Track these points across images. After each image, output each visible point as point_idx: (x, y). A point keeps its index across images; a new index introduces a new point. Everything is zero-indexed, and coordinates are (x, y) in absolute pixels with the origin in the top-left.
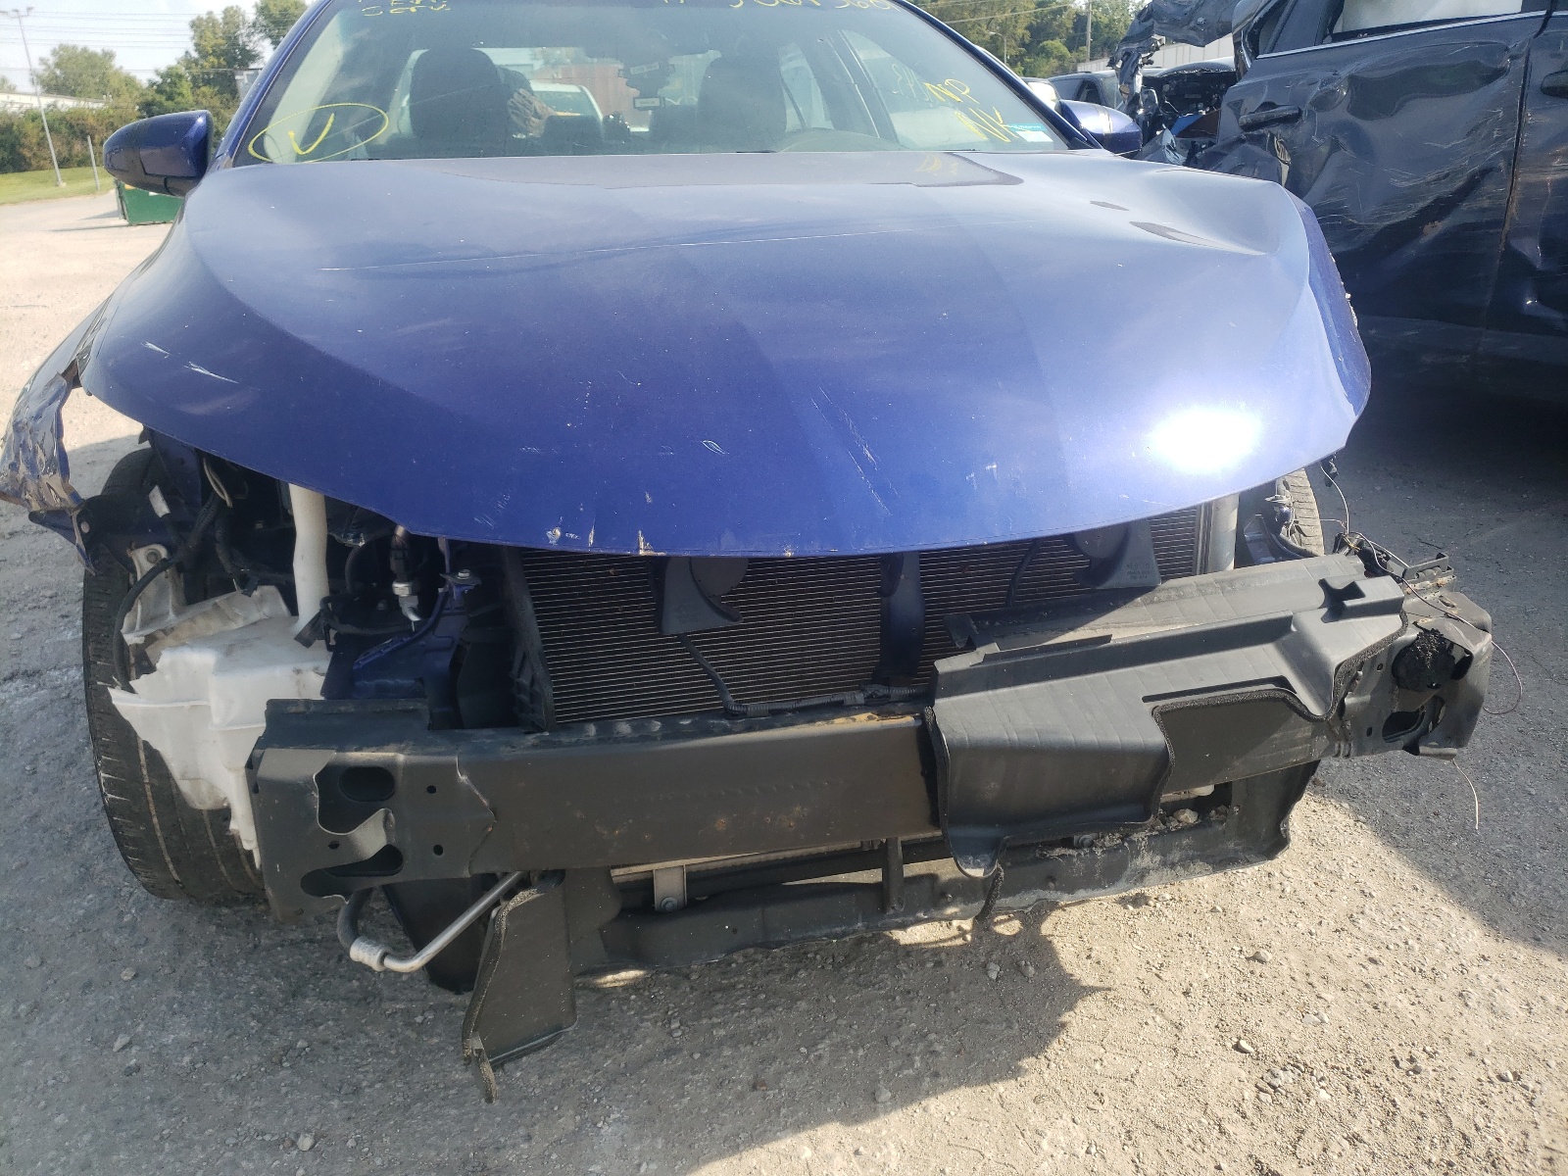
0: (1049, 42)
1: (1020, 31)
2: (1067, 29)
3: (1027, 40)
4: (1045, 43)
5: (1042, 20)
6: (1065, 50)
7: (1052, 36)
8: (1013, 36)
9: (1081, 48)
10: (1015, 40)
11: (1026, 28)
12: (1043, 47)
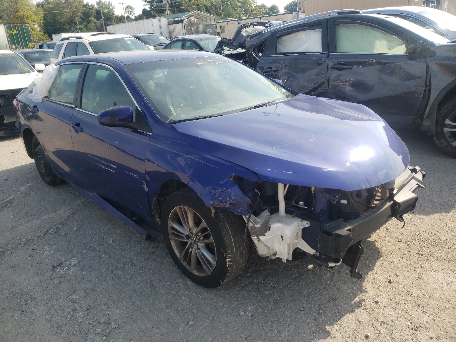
0: (90, 18)
1: (80, 14)
2: (94, 14)
3: (83, 17)
4: (89, 18)
5: (86, 11)
6: (95, 20)
7: (90, 16)
8: (78, 16)
9: (100, 20)
10: (79, 17)
11: (81, 14)
12: (89, 19)
